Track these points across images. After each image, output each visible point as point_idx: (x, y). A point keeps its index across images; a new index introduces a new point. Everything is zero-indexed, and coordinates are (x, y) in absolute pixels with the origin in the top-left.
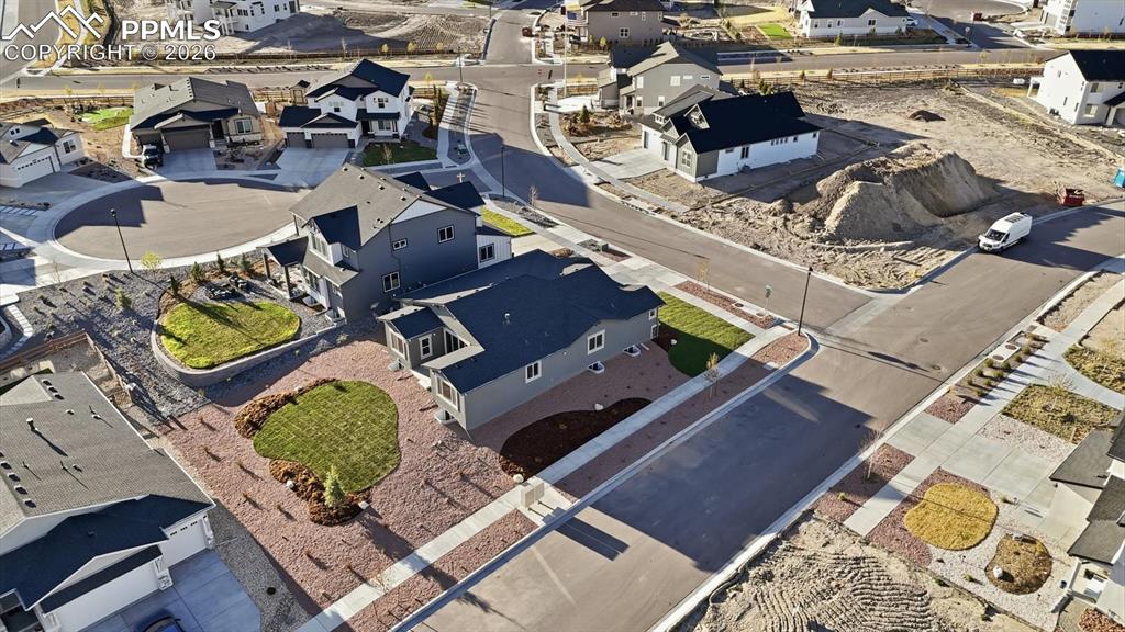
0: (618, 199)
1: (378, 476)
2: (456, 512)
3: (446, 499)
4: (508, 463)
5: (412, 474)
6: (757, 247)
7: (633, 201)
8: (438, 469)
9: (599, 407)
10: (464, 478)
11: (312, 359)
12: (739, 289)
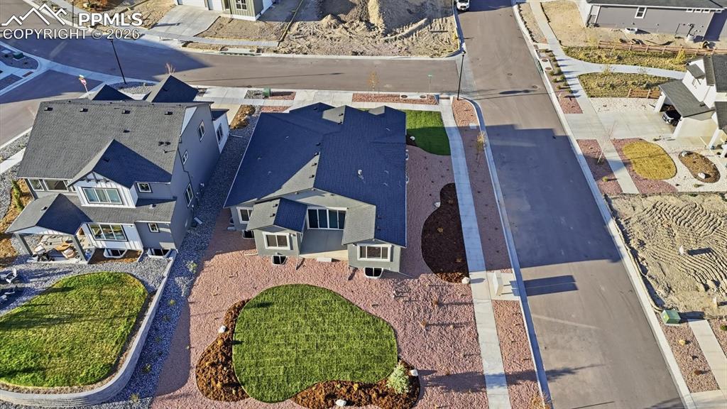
0: (217, 52)
1: (392, 346)
2: (467, 330)
3: (451, 326)
4: (447, 276)
5: (409, 326)
6: (356, 54)
7: (230, 50)
8: (419, 311)
9: (438, 204)
10: (439, 304)
11: (191, 299)
12: (387, 86)
